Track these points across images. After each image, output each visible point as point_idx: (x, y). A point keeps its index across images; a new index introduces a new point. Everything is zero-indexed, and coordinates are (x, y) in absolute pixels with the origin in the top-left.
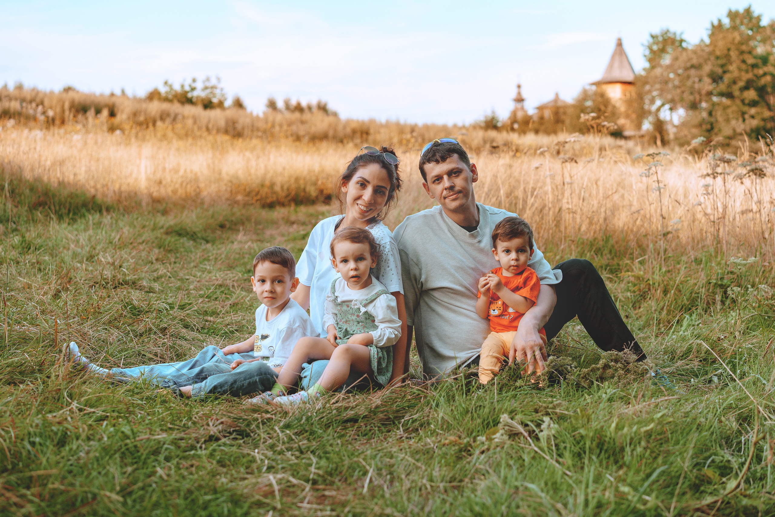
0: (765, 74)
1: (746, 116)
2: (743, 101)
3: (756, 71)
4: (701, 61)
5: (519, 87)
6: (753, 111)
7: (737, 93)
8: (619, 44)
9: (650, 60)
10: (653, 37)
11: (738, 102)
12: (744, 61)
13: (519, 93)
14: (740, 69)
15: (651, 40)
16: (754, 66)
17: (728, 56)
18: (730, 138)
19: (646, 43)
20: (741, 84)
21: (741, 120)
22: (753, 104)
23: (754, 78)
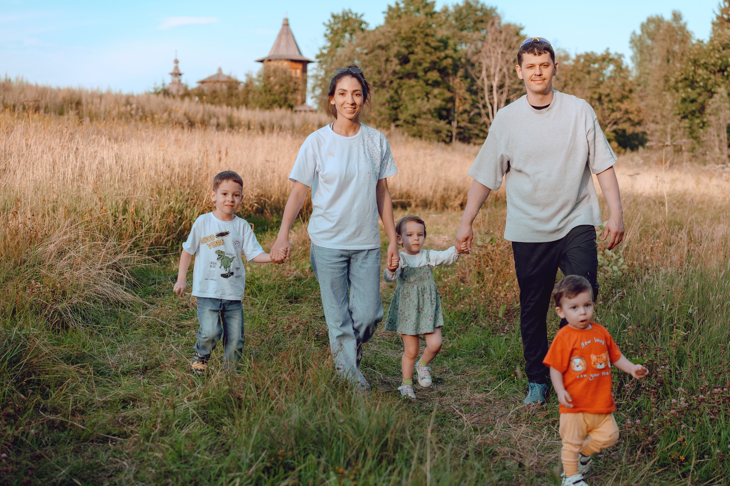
0: (446, 57)
1: (430, 96)
2: (427, 82)
3: (438, 54)
4: (388, 41)
5: (176, 62)
6: (436, 91)
7: (421, 74)
8: (286, 24)
9: (331, 40)
10: (334, 17)
11: (421, 82)
12: (427, 44)
13: (176, 68)
14: (424, 51)
15: (332, 20)
16: (436, 49)
17: (412, 39)
18: (414, 116)
19: (327, 23)
20: (426, 65)
21: (426, 99)
22: (436, 84)
23: (437, 60)
